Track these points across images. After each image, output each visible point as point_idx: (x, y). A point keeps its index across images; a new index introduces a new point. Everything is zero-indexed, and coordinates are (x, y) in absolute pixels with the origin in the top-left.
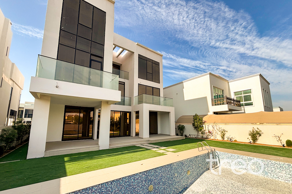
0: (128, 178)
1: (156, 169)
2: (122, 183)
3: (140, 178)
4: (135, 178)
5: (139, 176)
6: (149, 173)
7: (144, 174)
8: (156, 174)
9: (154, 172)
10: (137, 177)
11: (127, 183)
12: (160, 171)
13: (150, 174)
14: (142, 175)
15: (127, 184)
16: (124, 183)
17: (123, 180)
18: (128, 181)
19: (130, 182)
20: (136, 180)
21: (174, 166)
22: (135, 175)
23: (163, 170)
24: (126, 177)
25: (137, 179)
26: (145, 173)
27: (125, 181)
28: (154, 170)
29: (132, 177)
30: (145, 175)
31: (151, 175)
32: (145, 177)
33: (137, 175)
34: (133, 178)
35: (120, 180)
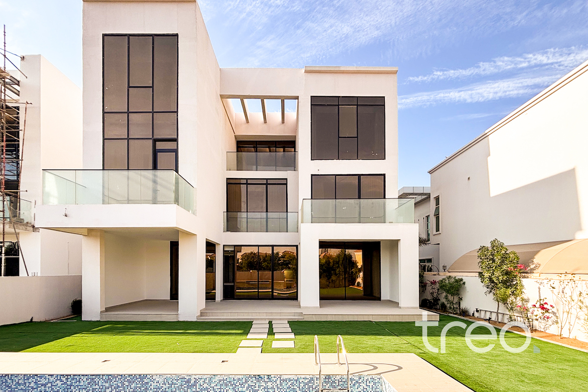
0: (23, 378)
1: (94, 377)
2: (11, 384)
3: (49, 385)
4: (39, 383)
5: (47, 380)
6: (73, 381)
7: (59, 378)
8: (94, 387)
9: (88, 381)
10: (43, 381)
11: (22, 387)
12: (104, 384)
13: (76, 384)
14: (55, 380)
15: (20, 388)
16: (14, 384)
17: (12, 378)
18: (23, 383)
19: (27, 386)
20: (40, 386)
21: (155, 382)
22: (39, 376)
23: (116, 383)
24: (18, 375)
25: (42, 385)
26: (64, 379)
27: (17, 381)
28: (87, 377)
29: (31, 378)
30: (62, 383)
31: (79, 387)
32: (63, 386)
33: (43, 378)
34: (34, 380)
35: (7, 377)
